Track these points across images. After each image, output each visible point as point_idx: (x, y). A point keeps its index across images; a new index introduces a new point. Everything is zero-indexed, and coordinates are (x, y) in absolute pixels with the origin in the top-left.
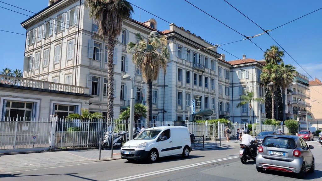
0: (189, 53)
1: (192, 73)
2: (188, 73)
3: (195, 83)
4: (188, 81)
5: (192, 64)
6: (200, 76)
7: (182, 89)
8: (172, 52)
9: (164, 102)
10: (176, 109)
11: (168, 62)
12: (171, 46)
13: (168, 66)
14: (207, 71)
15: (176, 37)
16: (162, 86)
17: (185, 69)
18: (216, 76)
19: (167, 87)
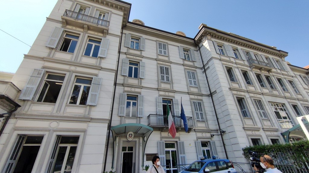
0: (236, 52)
1: (251, 73)
2: (245, 73)
3: (262, 85)
4: (249, 83)
5: (246, 62)
6: (267, 78)
7: (243, 93)
8: (209, 49)
9: (218, 117)
10: (242, 125)
11: (207, 63)
12: (206, 44)
13: (209, 67)
14: (273, 70)
15: (210, 33)
16: (208, 96)
17: (238, 68)
18: (292, 77)
19: (216, 94)
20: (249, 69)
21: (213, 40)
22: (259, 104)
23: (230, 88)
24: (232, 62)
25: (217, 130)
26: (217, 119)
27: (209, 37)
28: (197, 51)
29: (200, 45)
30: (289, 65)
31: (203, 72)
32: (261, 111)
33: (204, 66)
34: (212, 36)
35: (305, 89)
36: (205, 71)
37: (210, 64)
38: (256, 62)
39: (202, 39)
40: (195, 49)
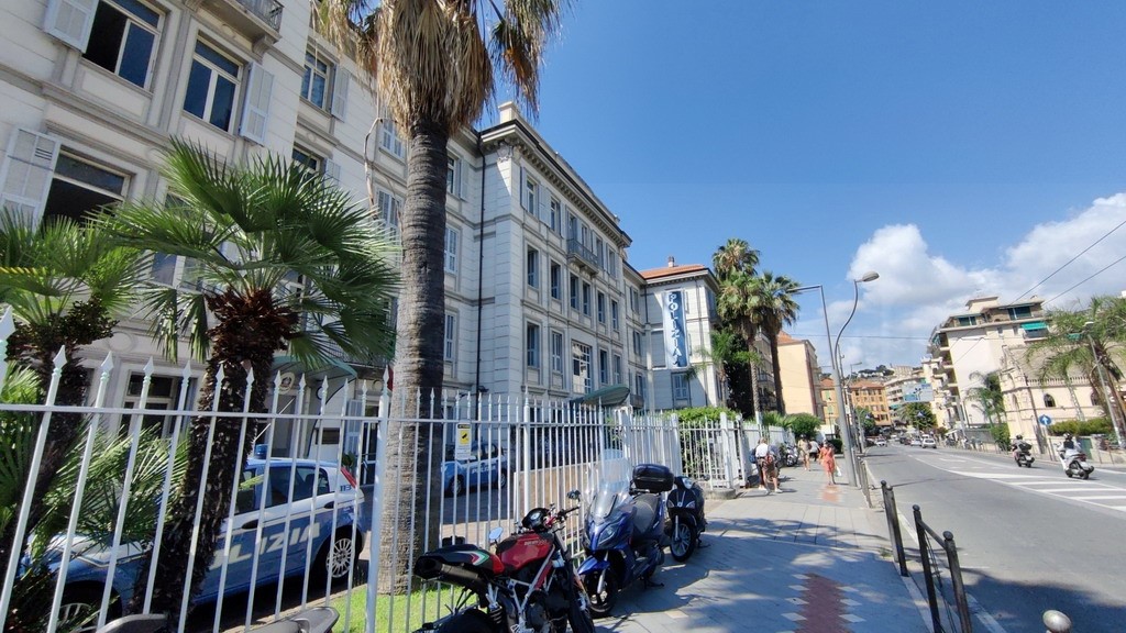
0: (556, 210)
1: (565, 271)
2: (555, 269)
3: (573, 304)
4: (555, 293)
5: (564, 243)
6: (586, 286)
7: (539, 316)
8: (509, 189)
9: (481, 357)
10: (521, 380)
11: (494, 221)
12: (506, 168)
13: (494, 233)
14: (600, 274)
15: (522, 145)
16: (471, 302)
17: (547, 254)
18: (620, 294)
19: (491, 305)
20: (565, 261)
21: (524, 163)
22: (558, 340)
23: (522, 301)
24: (540, 238)
25: (470, 385)
26: (479, 360)
27: (517, 153)
28: (476, 170)
29: (490, 159)
30: (624, 261)
31: (475, 238)
32: (557, 357)
33: (482, 224)
34: (524, 153)
35: (627, 318)
36: (482, 237)
37: (500, 227)
38: (580, 249)
39: (499, 147)
40: (473, 164)
